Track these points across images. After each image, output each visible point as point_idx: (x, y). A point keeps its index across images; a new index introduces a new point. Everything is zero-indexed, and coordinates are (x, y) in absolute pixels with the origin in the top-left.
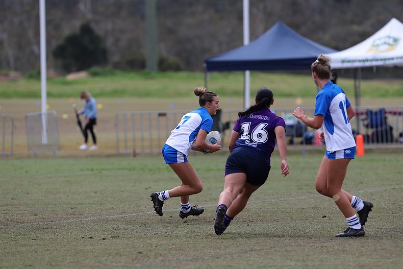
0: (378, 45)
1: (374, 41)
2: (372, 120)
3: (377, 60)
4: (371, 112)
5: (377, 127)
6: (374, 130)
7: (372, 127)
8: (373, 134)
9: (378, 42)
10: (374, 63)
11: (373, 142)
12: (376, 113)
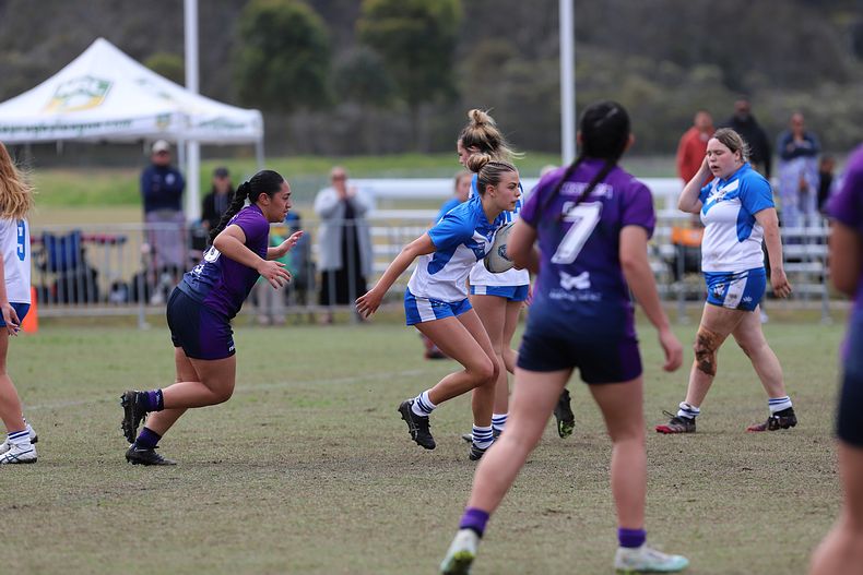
0: (65, 96)
1: (59, 87)
2: (53, 255)
3: (65, 127)
4: (53, 239)
5: (64, 269)
6: (58, 276)
7: (54, 270)
8: (56, 286)
9: (67, 89)
10: (59, 135)
11: (56, 301)
12: (63, 241)
